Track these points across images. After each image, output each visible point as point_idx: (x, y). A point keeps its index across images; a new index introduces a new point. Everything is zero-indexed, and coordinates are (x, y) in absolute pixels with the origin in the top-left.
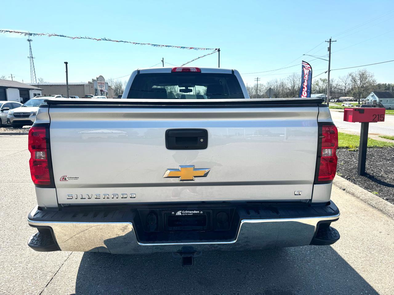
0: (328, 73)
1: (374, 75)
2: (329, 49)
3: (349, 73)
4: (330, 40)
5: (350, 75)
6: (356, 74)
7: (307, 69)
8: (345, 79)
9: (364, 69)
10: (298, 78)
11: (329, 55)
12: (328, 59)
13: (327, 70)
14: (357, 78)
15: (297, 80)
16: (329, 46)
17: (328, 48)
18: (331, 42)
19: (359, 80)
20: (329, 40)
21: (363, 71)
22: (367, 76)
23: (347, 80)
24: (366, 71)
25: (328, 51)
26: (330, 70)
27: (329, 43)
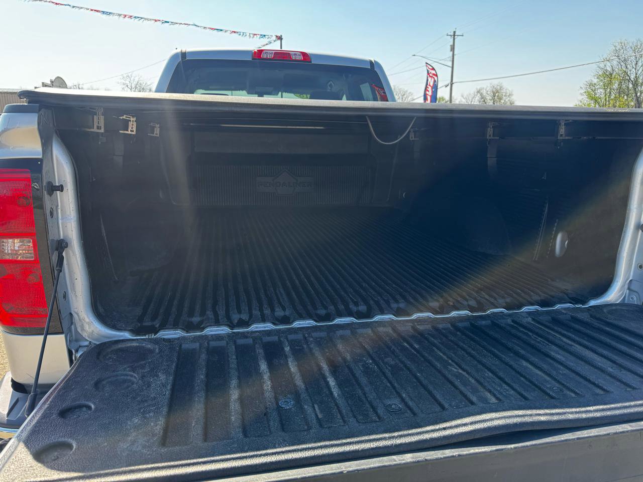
0: (449, 86)
1: (513, 93)
2: (453, 48)
3: (477, 89)
4: (455, 32)
5: (478, 92)
6: (487, 92)
7: (431, 77)
8: (470, 99)
9: (499, 83)
10: (400, 95)
11: (451, 58)
12: (450, 64)
13: (449, 81)
14: (489, 98)
15: (399, 98)
16: (452, 43)
17: (451, 46)
18: (456, 37)
19: (491, 100)
20: (452, 34)
21: (498, 86)
22: (502, 95)
23: (473, 100)
24: (501, 87)
25: (451, 51)
26: (454, 82)
27: (452, 39)
